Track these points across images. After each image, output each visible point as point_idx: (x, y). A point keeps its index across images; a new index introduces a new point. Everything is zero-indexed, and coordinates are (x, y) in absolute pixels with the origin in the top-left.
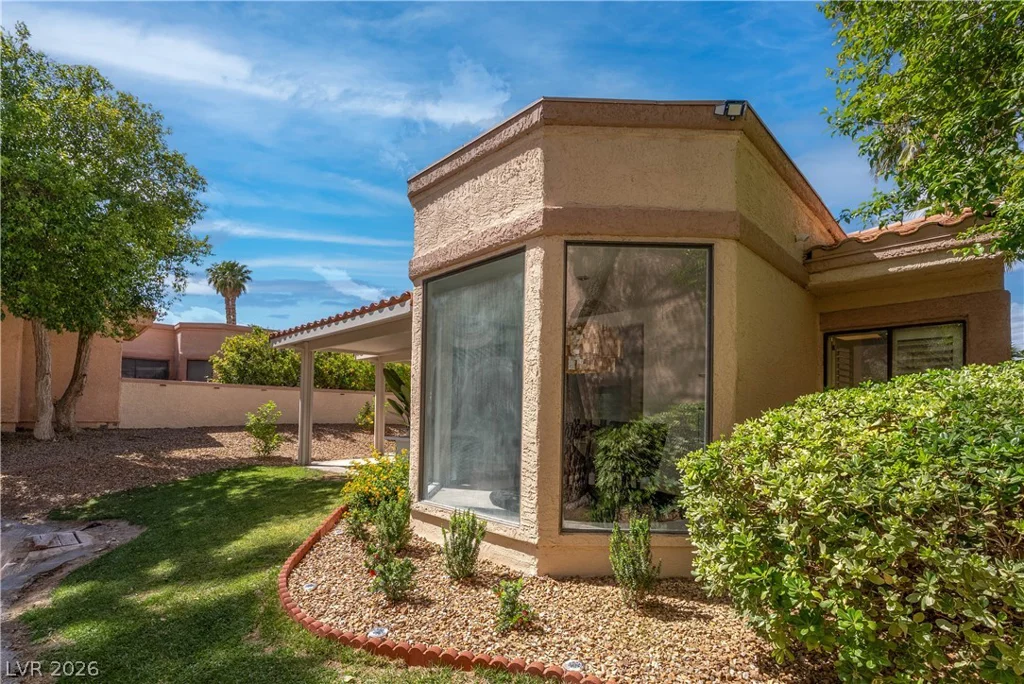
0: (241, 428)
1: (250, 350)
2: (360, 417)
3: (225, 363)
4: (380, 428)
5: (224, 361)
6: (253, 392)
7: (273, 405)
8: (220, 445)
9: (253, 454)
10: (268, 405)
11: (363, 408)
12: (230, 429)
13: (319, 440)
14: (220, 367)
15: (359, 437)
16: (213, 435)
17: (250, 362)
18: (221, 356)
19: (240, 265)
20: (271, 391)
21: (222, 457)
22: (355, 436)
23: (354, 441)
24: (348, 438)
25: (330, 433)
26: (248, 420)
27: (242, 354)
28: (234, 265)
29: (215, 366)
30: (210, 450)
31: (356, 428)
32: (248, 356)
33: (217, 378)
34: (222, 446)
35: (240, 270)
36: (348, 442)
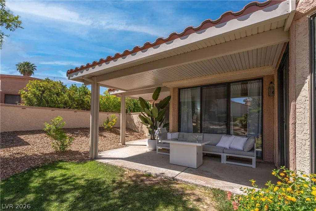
0: (40, 131)
1: (45, 88)
2: (105, 124)
3: (29, 94)
5: (28, 93)
6: (46, 112)
7: (61, 119)
8: (27, 144)
9: (51, 150)
10: (58, 118)
12: (33, 132)
14: (26, 97)
16: (22, 137)
17: (44, 95)
18: (27, 91)
19: (31, 64)
20: (57, 111)
21: (30, 154)
24: (101, 135)
26: (45, 127)
27: (40, 90)
28: (28, 63)
29: (22, 96)
30: (20, 149)
31: (101, 129)
32: (43, 92)
33: (23, 103)
34: (29, 144)
35: (31, 66)
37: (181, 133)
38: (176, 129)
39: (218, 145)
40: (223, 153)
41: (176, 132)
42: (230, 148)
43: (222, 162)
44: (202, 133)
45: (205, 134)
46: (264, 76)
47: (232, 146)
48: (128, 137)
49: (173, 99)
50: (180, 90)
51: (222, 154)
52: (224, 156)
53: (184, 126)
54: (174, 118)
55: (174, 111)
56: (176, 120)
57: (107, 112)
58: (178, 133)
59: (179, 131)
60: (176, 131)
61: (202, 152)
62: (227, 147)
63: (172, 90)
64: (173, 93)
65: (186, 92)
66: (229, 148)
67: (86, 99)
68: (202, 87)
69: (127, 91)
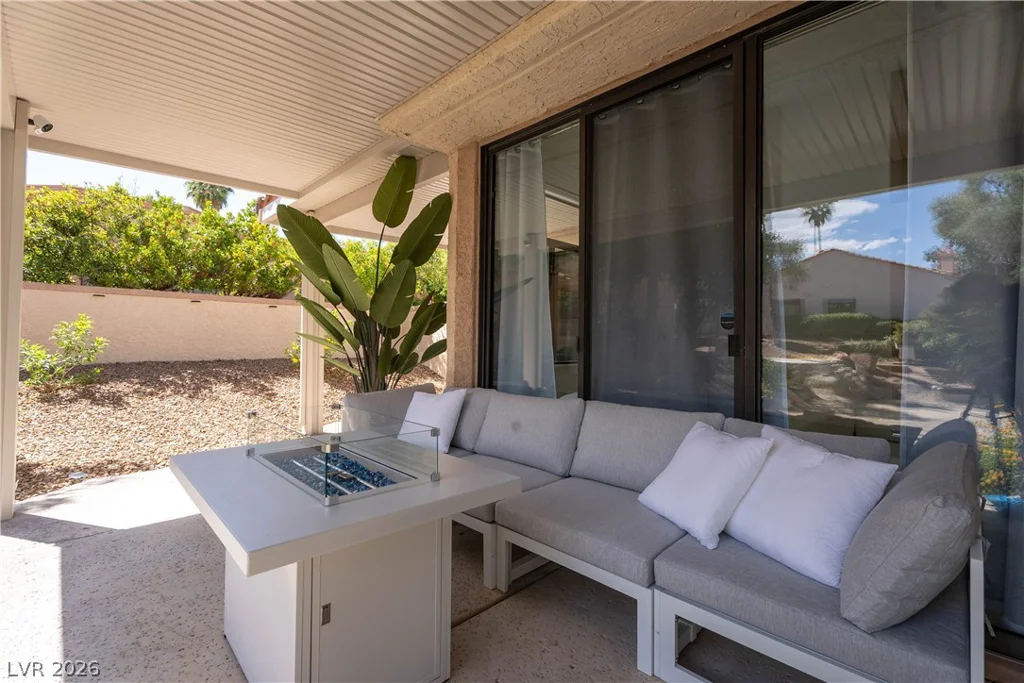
2: (295, 347)
7: (85, 324)
10: (74, 324)
23: (271, 396)
24: (262, 390)
25: (229, 380)
31: (284, 367)
36: (258, 399)
40: (653, 584)
42: (725, 537)
43: (645, 667)
51: (642, 595)
54: (459, 308)
55: (461, 274)
56: (470, 322)
59: (487, 377)
63: (454, 165)
64: (459, 178)
65: (521, 170)
66: (712, 546)
67: (234, 254)
68: (591, 114)
69: (297, 195)
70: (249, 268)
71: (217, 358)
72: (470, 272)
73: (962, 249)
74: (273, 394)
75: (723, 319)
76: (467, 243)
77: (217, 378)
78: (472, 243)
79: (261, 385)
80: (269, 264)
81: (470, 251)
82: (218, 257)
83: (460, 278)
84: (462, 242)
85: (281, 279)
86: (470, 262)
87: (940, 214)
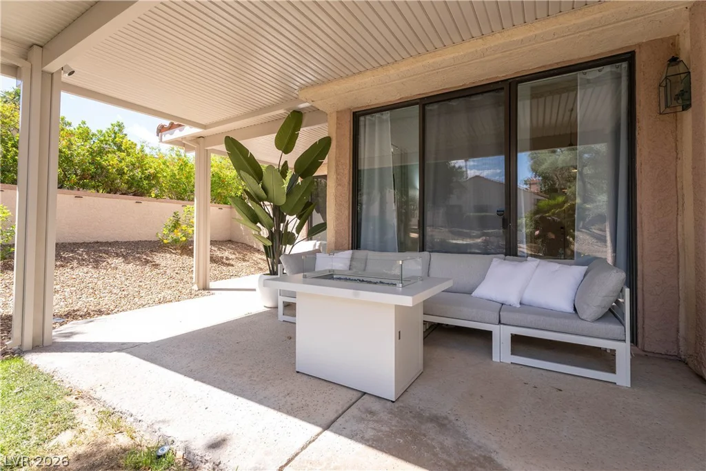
2: (166, 232)
4: (202, 247)
11: (169, 220)
13: (96, 267)
15: (166, 260)
22: (159, 258)
23: (156, 266)
24: (147, 262)
25: (118, 255)
31: (157, 246)
36: (147, 268)
37: (360, 254)
38: (347, 238)
39: (478, 292)
40: (500, 323)
41: (345, 250)
42: (521, 304)
43: (496, 358)
44: (426, 254)
45: (434, 255)
46: (640, 45)
47: (529, 297)
48: (232, 265)
49: (338, 146)
50: (357, 117)
51: (495, 329)
52: (502, 336)
53: (369, 231)
54: (338, 204)
55: (340, 185)
56: (347, 213)
57: (183, 199)
58: (351, 251)
59: (356, 244)
60: (346, 246)
61: (421, 318)
62: (513, 299)
63: (333, 120)
64: (337, 128)
65: (377, 128)
66: (519, 306)
67: (111, 162)
68: (425, 103)
69: (204, 127)
70: (121, 172)
71: (95, 240)
72: (347, 184)
73: (540, 178)
74: (158, 265)
75: (498, 211)
76: (344, 167)
77: (107, 254)
78: (348, 167)
79: (145, 259)
80: (135, 172)
81: (346, 172)
82: (100, 164)
83: (339, 187)
84: (341, 167)
85: (145, 182)
86: (347, 178)
87: (532, 159)
